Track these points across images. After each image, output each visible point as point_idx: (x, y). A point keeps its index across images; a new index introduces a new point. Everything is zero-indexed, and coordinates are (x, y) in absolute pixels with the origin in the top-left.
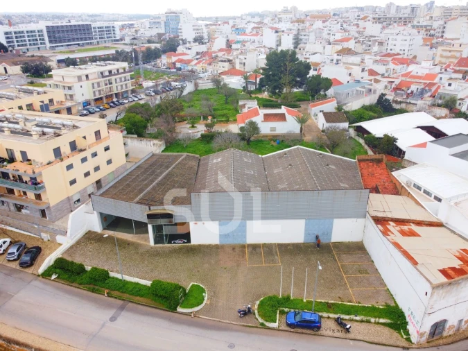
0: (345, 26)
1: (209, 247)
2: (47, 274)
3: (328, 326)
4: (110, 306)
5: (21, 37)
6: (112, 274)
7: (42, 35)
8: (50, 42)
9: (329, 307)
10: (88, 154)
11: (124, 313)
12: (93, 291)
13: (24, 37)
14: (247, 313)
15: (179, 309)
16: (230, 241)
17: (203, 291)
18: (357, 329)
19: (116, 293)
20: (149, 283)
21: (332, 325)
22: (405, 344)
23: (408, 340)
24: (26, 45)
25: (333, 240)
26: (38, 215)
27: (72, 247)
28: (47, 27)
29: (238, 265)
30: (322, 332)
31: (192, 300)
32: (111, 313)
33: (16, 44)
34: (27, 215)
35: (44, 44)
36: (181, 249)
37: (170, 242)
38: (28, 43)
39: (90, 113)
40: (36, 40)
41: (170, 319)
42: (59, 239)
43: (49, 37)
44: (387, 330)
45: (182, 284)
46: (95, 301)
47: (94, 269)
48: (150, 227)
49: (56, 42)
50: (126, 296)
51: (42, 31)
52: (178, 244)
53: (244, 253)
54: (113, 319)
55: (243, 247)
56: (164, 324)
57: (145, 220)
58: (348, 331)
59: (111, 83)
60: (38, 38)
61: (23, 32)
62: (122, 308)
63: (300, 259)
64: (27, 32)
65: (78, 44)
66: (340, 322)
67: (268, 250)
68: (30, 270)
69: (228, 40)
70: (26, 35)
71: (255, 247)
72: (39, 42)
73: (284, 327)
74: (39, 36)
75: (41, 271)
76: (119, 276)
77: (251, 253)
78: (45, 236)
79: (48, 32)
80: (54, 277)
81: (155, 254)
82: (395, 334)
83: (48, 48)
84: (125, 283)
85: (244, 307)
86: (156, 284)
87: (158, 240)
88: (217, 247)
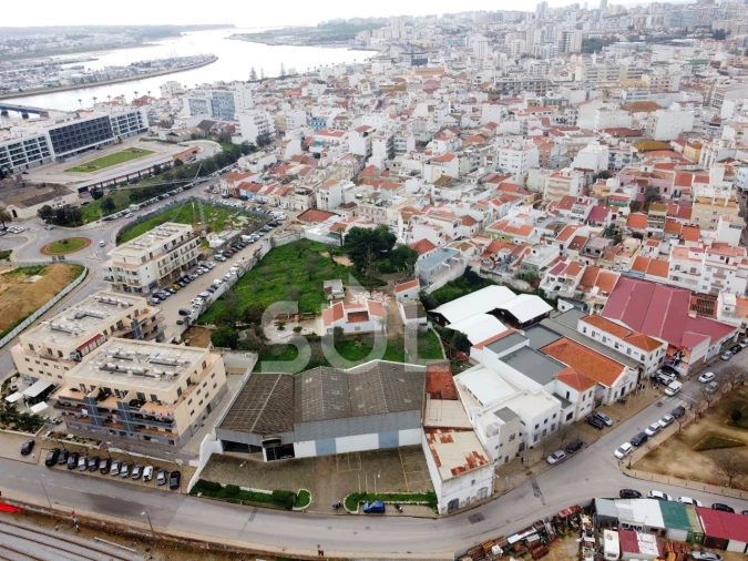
0: (456, 106)
1: (309, 459)
2: (193, 493)
3: (390, 509)
4: (247, 511)
5: (17, 151)
6: (242, 488)
7: (45, 144)
8: (56, 151)
9: (391, 497)
10: (200, 386)
11: (257, 515)
12: (232, 502)
13: (21, 150)
14: (338, 507)
15: (294, 508)
16: (324, 453)
17: (308, 494)
18: (408, 510)
19: (248, 502)
20: (271, 492)
21: (393, 508)
22: (435, 516)
23: (437, 513)
24: (24, 161)
25: (401, 444)
26: (167, 443)
27: (204, 469)
28: (51, 132)
29: (332, 472)
30: (387, 513)
31: (302, 502)
32: (249, 515)
33: (11, 162)
34: (156, 444)
35: (48, 154)
36: (288, 462)
37: (279, 458)
38: (27, 158)
39: (161, 299)
40: (38, 151)
41: (289, 516)
42: (192, 463)
43: (55, 145)
44: (426, 508)
45: (293, 490)
46: (235, 508)
47: (229, 486)
48: (264, 450)
49: (63, 150)
50: (255, 503)
51: (43, 138)
52: (285, 459)
53: (334, 461)
54: (251, 519)
55: (334, 456)
56: (286, 519)
57: (260, 445)
58: (401, 511)
59: (176, 256)
60: (40, 148)
61: (19, 144)
62: (255, 511)
63: (375, 462)
64: (25, 143)
65: (93, 148)
66: (397, 506)
67: (352, 458)
68: (179, 491)
69: (303, 139)
70: (24, 147)
71: (343, 456)
72: (41, 154)
73: (362, 513)
74: (41, 145)
75: (188, 491)
76: (248, 489)
77: (340, 461)
78: (179, 461)
79: (53, 139)
80: (199, 494)
81: (269, 469)
82: (431, 510)
83: (53, 160)
84: (253, 494)
85: (336, 503)
86: (275, 493)
87: (270, 457)
88: (314, 458)
